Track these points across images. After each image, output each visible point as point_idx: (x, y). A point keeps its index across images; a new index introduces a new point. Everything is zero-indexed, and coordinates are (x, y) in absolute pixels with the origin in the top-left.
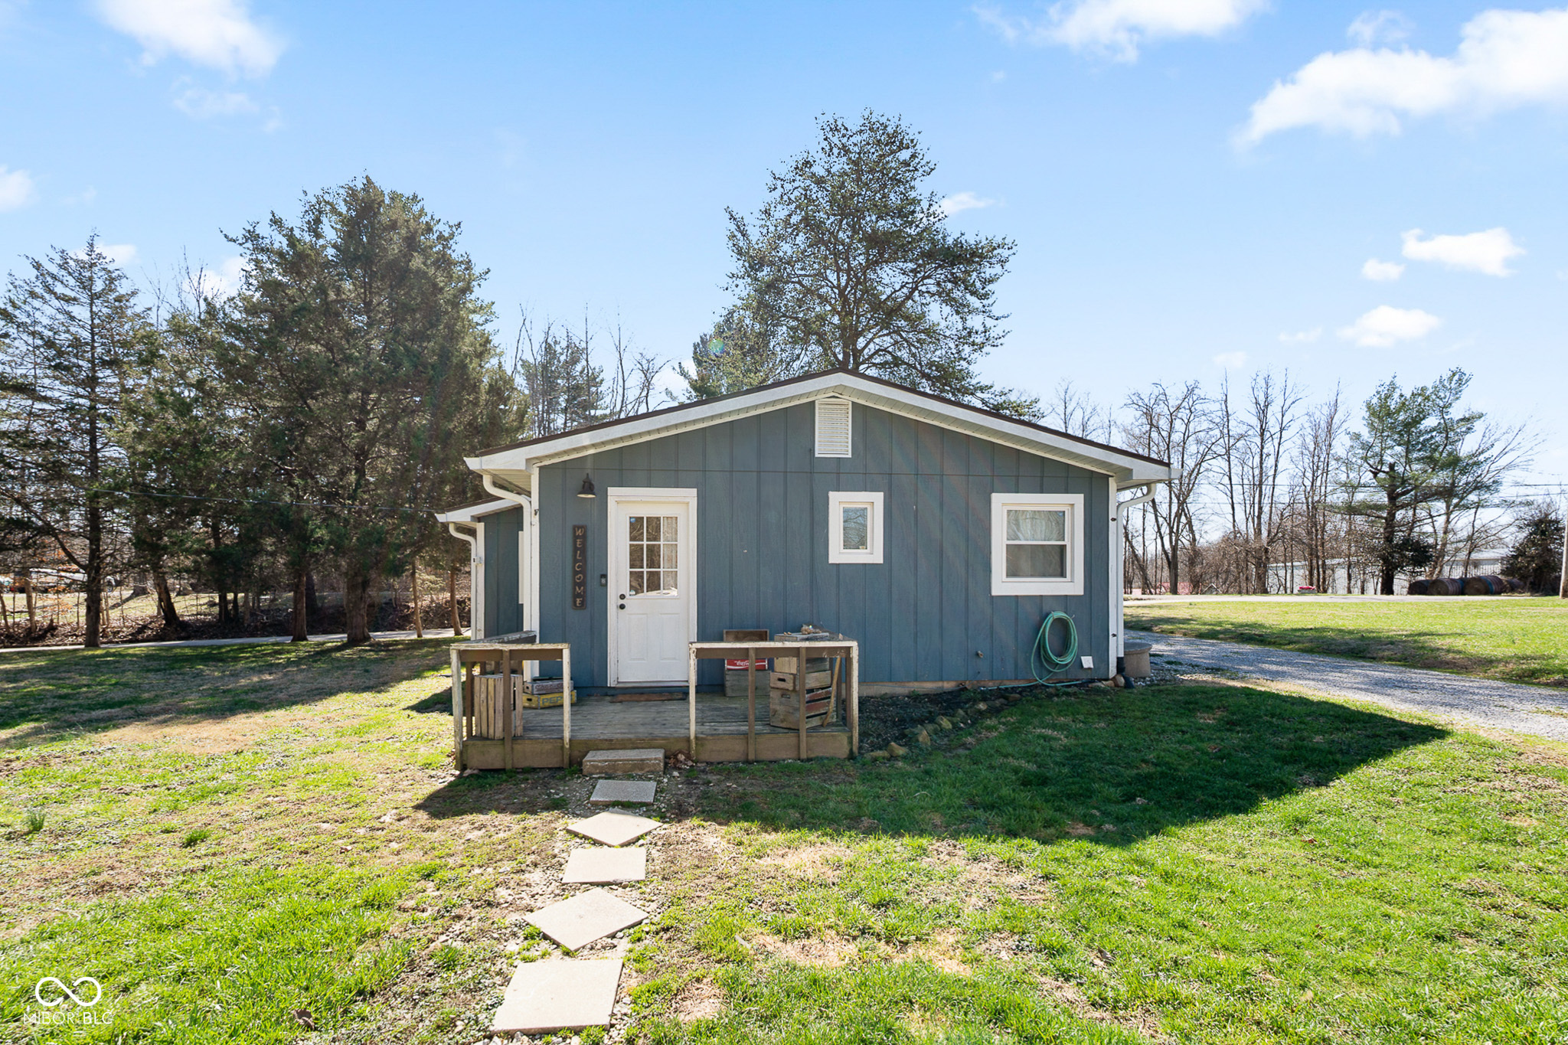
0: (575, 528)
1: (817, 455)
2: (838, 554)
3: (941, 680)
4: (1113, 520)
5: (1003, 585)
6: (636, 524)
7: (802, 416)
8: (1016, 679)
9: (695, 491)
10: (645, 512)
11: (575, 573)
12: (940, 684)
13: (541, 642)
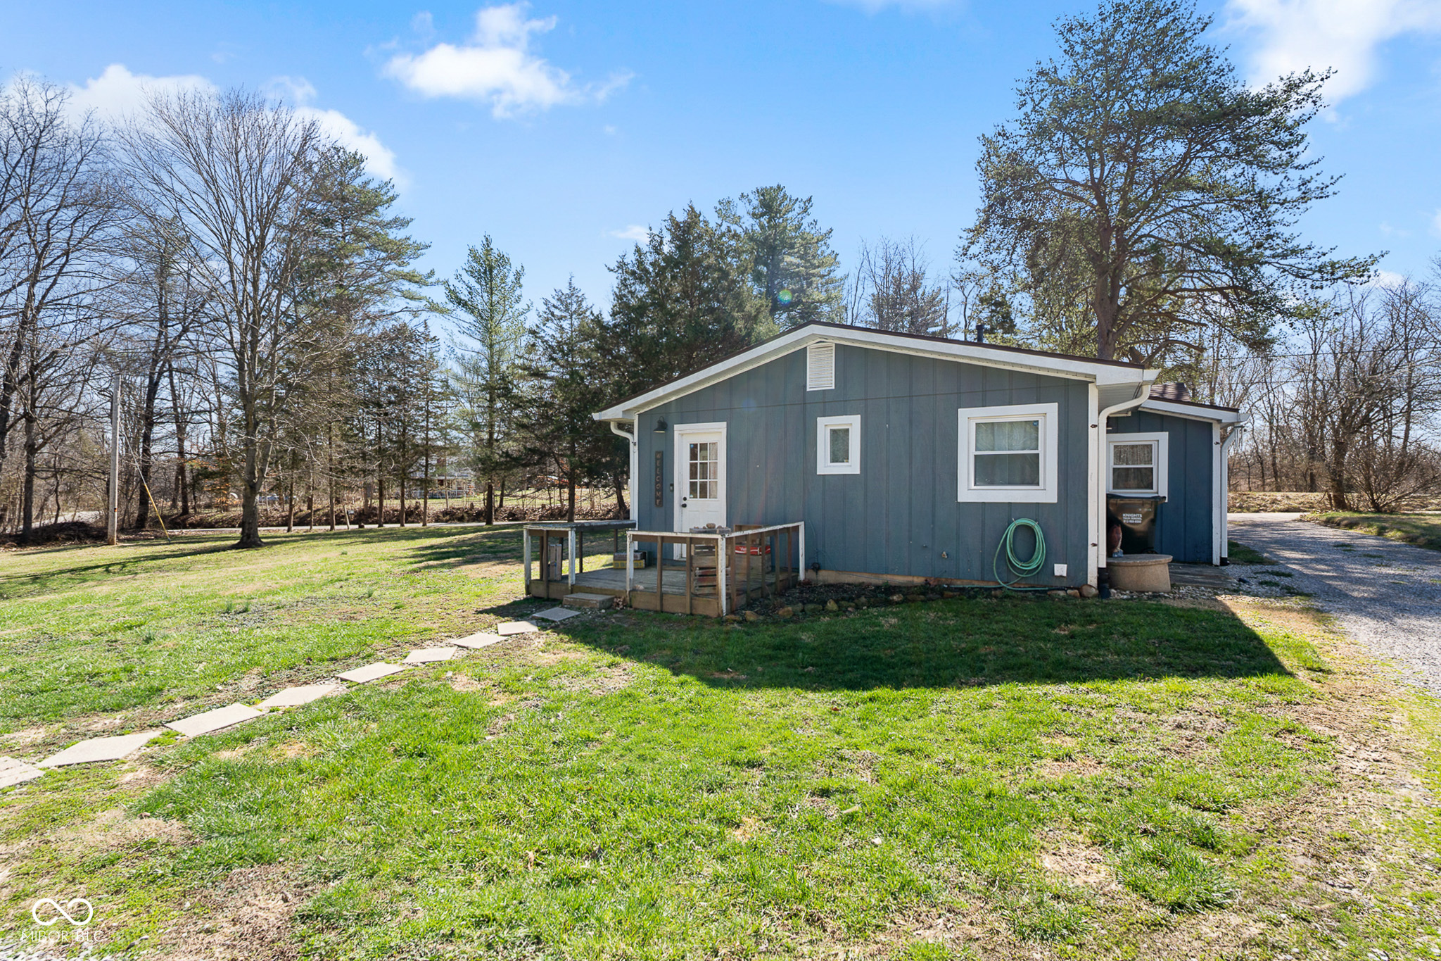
0: (657, 453)
1: (808, 390)
2: (825, 466)
3: (910, 574)
4: (1094, 426)
5: (969, 491)
6: (694, 449)
7: (797, 360)
8: (983, 580)
9: (725, 423)
10: (699, 440)
11: (657, 483)
12: (910, 579)
13: (639, 530)
